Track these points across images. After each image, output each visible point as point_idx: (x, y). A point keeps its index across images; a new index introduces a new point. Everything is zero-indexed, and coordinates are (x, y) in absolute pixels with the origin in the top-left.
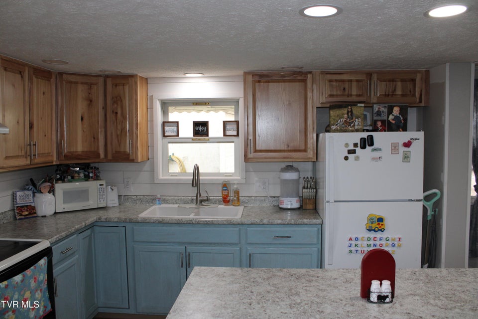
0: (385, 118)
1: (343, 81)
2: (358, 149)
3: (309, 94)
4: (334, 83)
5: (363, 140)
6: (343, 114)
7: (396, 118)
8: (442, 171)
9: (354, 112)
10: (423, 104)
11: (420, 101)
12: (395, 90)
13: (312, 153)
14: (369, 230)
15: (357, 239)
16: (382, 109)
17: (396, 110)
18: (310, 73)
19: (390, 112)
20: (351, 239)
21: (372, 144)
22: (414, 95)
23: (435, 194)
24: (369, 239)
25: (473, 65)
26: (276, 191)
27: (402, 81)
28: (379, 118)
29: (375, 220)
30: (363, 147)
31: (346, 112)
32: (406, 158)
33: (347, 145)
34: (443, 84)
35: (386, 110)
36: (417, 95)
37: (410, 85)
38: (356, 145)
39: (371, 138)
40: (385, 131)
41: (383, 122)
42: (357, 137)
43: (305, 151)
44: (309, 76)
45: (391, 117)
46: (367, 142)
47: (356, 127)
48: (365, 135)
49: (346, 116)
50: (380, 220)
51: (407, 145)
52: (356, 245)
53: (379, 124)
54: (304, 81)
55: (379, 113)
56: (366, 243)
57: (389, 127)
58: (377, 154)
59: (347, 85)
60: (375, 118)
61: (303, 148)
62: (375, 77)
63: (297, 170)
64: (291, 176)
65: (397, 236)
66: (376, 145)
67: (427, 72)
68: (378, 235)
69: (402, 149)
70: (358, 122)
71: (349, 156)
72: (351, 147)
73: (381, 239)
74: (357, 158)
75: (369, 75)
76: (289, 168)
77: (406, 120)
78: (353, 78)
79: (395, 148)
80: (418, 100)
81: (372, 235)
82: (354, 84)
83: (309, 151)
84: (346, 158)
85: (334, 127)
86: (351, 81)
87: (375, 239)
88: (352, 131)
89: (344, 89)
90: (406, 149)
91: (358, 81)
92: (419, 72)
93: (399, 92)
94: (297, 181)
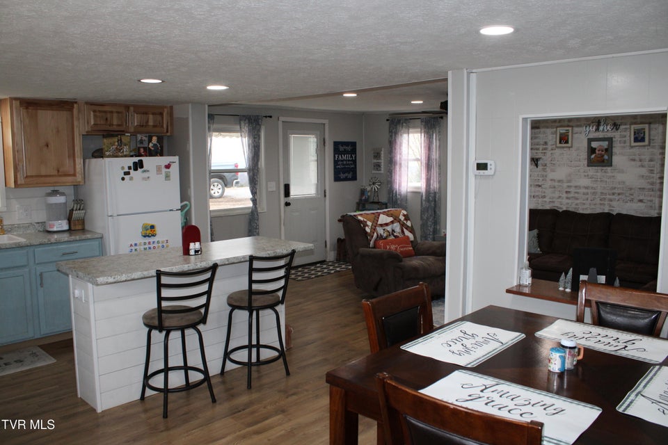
0: (146, 146)
1: (105, 112)
2: (132, 171)
3: (76, 123)
4: (98, 114)
5: (135, 164)
6: (115, 142)
7: (155, 145)
8: (190, 187)
9: (123, 140)
10: (169, 134)
11: (167, 132)
12: (147, 122)
13: (80, 176)
14: (145, 236)
15: (136, 245)
16: (144, 138)
17: (155, 139)
18: (76, 103)
19: (150, 141)
20: (131, 245)
21: (142, 167)
22: (162, 126)
23: (186, 205)
24: (145, 244)
25: (207, 106)
26: (40, 216)
27: (153, 114)
28: (142, 146)
29: (149, 227)
30: (136, 169)
31: (117, 140)
32: (167, 177)
33: (123, 168)
34: (187, 119)
35: (146, 139)
36: (165, 126)
37: (159, 118)
38: (130, 168)
39: (141, 162)
40: (147, 156)
41: (145, 148)
42: (130, 161)
43: (74, 175)
44: (75, 105)
45: (151, 145)
46: (138, 166)
47: (125, 153)
48: (136, 159)
49: (117, 143)
50: (152, 227)
51: (168, 167)
52: (136, 250)
53: (142, 150)
54: (71, 110)
55: (141, 142)
56: (142, 247)
57: (150, 153)
58: (146, 175)
59: (109, 116)
60: (139, 146)
61: (72, 172)
62: (132, 109)
63: (63, 194)
64: (60, 199)
65: (165, 239)
66: (145, 168)
67: (171, 108)
68: (151, 240)
69: (164, 170)
70: (126, 149)
71: (125, 176)
72: (127, 170)
73: (154, 242)
74: (131, 179)
75: (127, 107)
76: (55, 193)
77: (162, 147)
78: (114, 110)
79: (159, 169)
80: (165, 131)
81: (147, 240)
82: (115, 115)
83: (77, 175)
84: (123, 179)
85: (107, 153)
86: (112, 112)
87: (149, 243)
88: (122, 157)
89: (107, 119)
90: (167, 170)
91: (118, 112)
92: (166, 107)
93: (151, 123)
94: (65, 204)
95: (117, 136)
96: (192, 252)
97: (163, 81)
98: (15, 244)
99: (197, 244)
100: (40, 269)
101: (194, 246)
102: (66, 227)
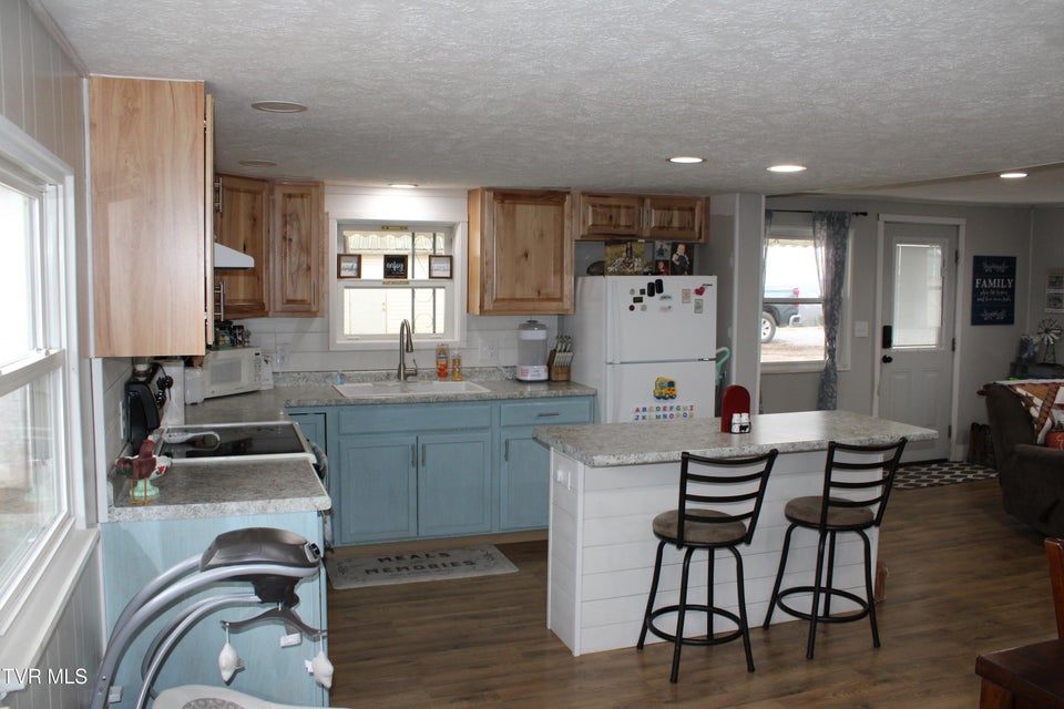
0: (668, 258)
1: (610, 207)
2: (645, 297)
3: (567, 223)
4: (599, 210)
5: (651, 285)
7: (681, 258)
8: (731, 325)
9: (634, 250)
10: (702, 241)
11: (700, 237)
12: (671, 222)
13: (569, 303)
14: (658, 398)
15: (644, 409)
16: (665, 247)
17: (681, 249)
18: (568, 193)
19: (674, 250)
20: (638, 410)
21: (660, 291)
22: (693, 229)
23: (723, 353)
24: (658, 409)
25: (763, 197)
26: (510, 357)
27: (680, 209)
28: (662, 258)
29: (666, 385)
30: (651, 294)
31: (625, 249)
32: (698, 307)
33: (632, 291)
34: (731, 219)
35: (669, 248)
36: (697, 229)
37: (687, 215)
38: (642, 292)
39: (660, 283)
40: (668, 274)
41: (666, 262)
42: (643, 282)
43: (561, 300)
44: (568, 197)
45: (675, 257)
46: (656, 288)
47: (636, 269)
48: (653, 279)
49: (624, 254)
50: (671, 384)
51: (700, 292)
52: (644, 418)
53: (661, 265)
54: (561, 203)
55: (661, 252)
56: (654, 414)
57: (674, 270)
58: (666, 303)
59: (614, 212)
60: (657, 258)
61: (558, 296)
62: (648, 201)
63: (542, 327)
64: (537, 335)
65: (688, 404)
66: (665, 293)
67: (708, 199)
68: (668, 403)
69: (695, 297)
70: (637, 263)
71: (635, 305)
72: (638, 295)
73: (671, 408)
74: (644, 308)
75: (641, 199)
76: (532, 324)
77: (691, 261)
78: (623, 203)
79: (686, 295)
80: (697, 235)
81: (662, 403)
82: (623, 211)
83: (565, 299)
84: (632, 308)
85: (611, 269)
86: (619, 207)
87: (665, 409)
88: (631, 274)
89: (611, 217)
90: (698, 297)
91: (628, 207)
92: (699, 199)
93: (676, 223)
94: (545, 341)
95: (626, 242)
96: (736, 429)
97: (704, 160)
98: (476, 395)
99: (745, 416)
100: (506, 434)
101: (739, 419)
102: (544, 376)
